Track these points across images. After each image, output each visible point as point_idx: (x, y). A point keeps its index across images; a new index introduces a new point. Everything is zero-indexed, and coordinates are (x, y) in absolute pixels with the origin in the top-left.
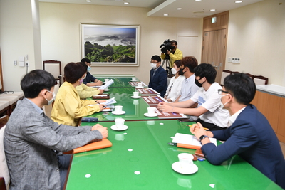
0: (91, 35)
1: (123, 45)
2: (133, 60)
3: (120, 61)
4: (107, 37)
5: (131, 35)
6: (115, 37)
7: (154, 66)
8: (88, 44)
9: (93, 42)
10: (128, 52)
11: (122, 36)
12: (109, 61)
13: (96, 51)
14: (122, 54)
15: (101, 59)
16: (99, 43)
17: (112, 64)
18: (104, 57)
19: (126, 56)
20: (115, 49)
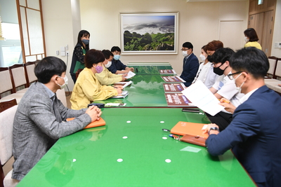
0: (130, 25)
1: (162, 33)
2: (172, 48)
3: (158, 50)
4: (146, 26)
5: (170, 22)
6: (153, 26)
7: (185, 53)
8: (127, 33)
9: (131, 31)
10: (167, 40)
11: (161, 23)
12: (148, 50)
13: (135, 40)
14: (160, 42)
15: (140, 47)
16: (138, 32)
17: (150, 52)
18: (143, 46)
19: (165, 44)
20: (153, 37)
